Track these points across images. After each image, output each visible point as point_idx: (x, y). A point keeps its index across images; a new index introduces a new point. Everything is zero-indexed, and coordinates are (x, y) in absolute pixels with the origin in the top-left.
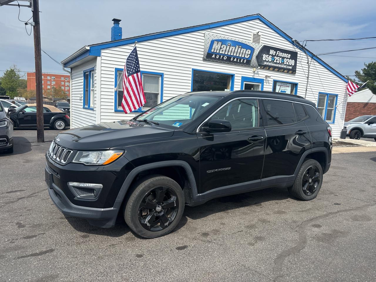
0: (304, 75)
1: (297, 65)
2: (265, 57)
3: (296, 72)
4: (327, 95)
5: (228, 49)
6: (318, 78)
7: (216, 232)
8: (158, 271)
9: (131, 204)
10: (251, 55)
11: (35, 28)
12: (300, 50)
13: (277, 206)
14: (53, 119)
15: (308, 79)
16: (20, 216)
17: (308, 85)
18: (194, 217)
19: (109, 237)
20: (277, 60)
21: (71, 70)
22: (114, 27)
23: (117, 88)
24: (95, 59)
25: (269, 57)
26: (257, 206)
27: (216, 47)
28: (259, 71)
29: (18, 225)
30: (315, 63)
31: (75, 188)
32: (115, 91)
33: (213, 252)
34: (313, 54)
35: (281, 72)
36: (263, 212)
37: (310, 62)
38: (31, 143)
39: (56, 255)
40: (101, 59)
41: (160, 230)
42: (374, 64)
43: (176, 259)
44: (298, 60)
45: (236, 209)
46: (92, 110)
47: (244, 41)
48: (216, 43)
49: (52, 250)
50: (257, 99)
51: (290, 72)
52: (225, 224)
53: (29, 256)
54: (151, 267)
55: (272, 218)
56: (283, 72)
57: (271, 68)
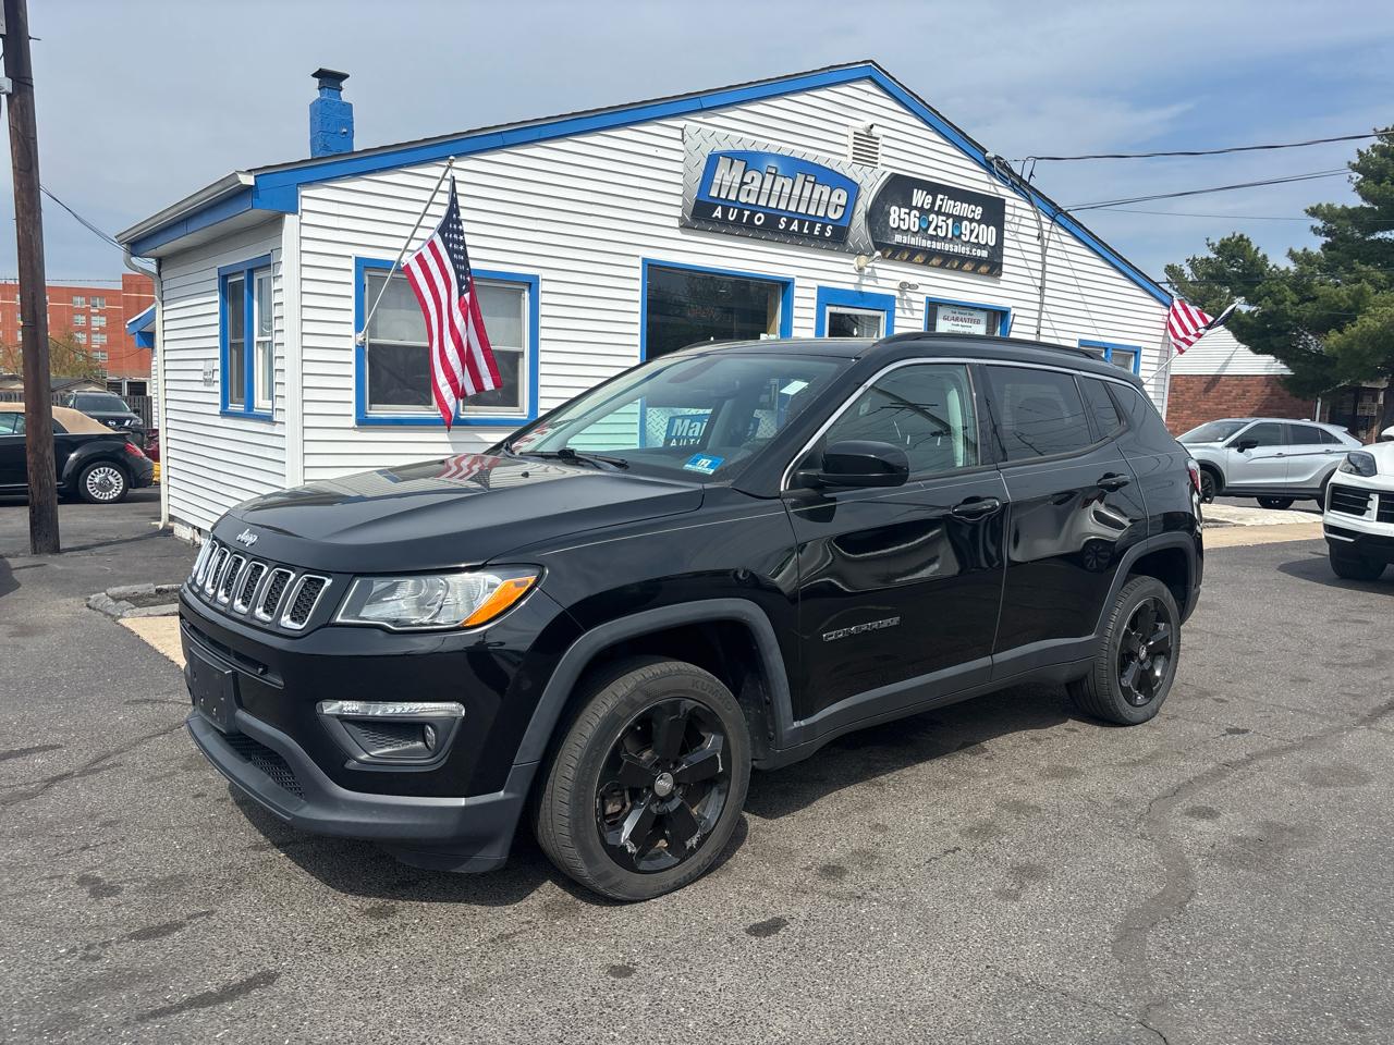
0: (1029, 281)
1: (1006, 243)
2: (896, 215)
3: (1001, 269)
4: (1106, 349)
5: (767, 185)
6: (1076, 290)
7: (867, 858)
8: (715, 1024)
9: (571, 774)
10: (849, 208)
11: (17, 100)
12: (1015, 191)
13: (1040, 750)
14: (77, 459)
15: (1042, 295)
16: (84, 848)
17: (1044, 316)
18: (769, 810)
19: (478, 908)
20: (937, 226)
21: (159, 266)
22: (320, 101)
23: (365, 335)
24: (274, 224)
25: (909, 214)
26: (973, 754)
27: (727, 177)
28: (876, 265)
29: (88, 889)
30: (1064, 239)
31: (349, 726)
32: (357, 346)
33: (887, 932)
34: (1054, 204)
35: (951, 268)
36: (1003, 775)
37: (1046, 235)
38: (9, 560)
39: (293, 994)
40: (301, 224)
41: (670, 868)
42: (1237, 242)
43: (762, 973)
44: (1006, 226)
45: (907, 771)
46: (267, 419)
47: (822, 159)
48: (724, 163)
49: (269, 978)
50: (965, 364)
51: (983, 269)
52: (886, 828)
53: (181, 1008)
54: (682, 1009)
55: (1040, 793)
56: (959, 269)
57: (918, 257)
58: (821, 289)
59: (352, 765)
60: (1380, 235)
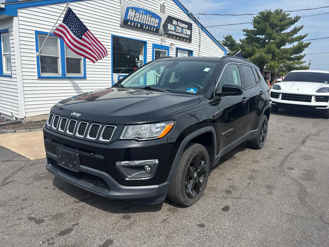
0: (197, 44)
1: (192, 34)
2: (169, 26)
3: (191, 41)
5: (141, 17)
6: (206, 46)
7: (233, 188)
10: (159, 24)
12: (194, 22)
13: (247, 156)
15: (199, 47)
16: (22, 209)
17: (200, 52)
20: (178, 30)
23: (39, 53)
25: (172, 26)
27: (131, 14)
28: (165, 39)
29: (33, 221)
30: (204, 34)
31: (124, 168)
32: (37, 56)
34: (202, 26)
35: (181, 40)
37: (200, 33)
40: (19, 20)
42: (230, 36)
44: (193, 30)
46: (9, 77)
47: (153, 11)
48: (130, 10)
49: (111, 242)
51: (188, 41)
55: (256, 167)
56: (183, 40)
57: (174, 37)
58: (153, 44)
59: (126, 179)
60: (258, 36)
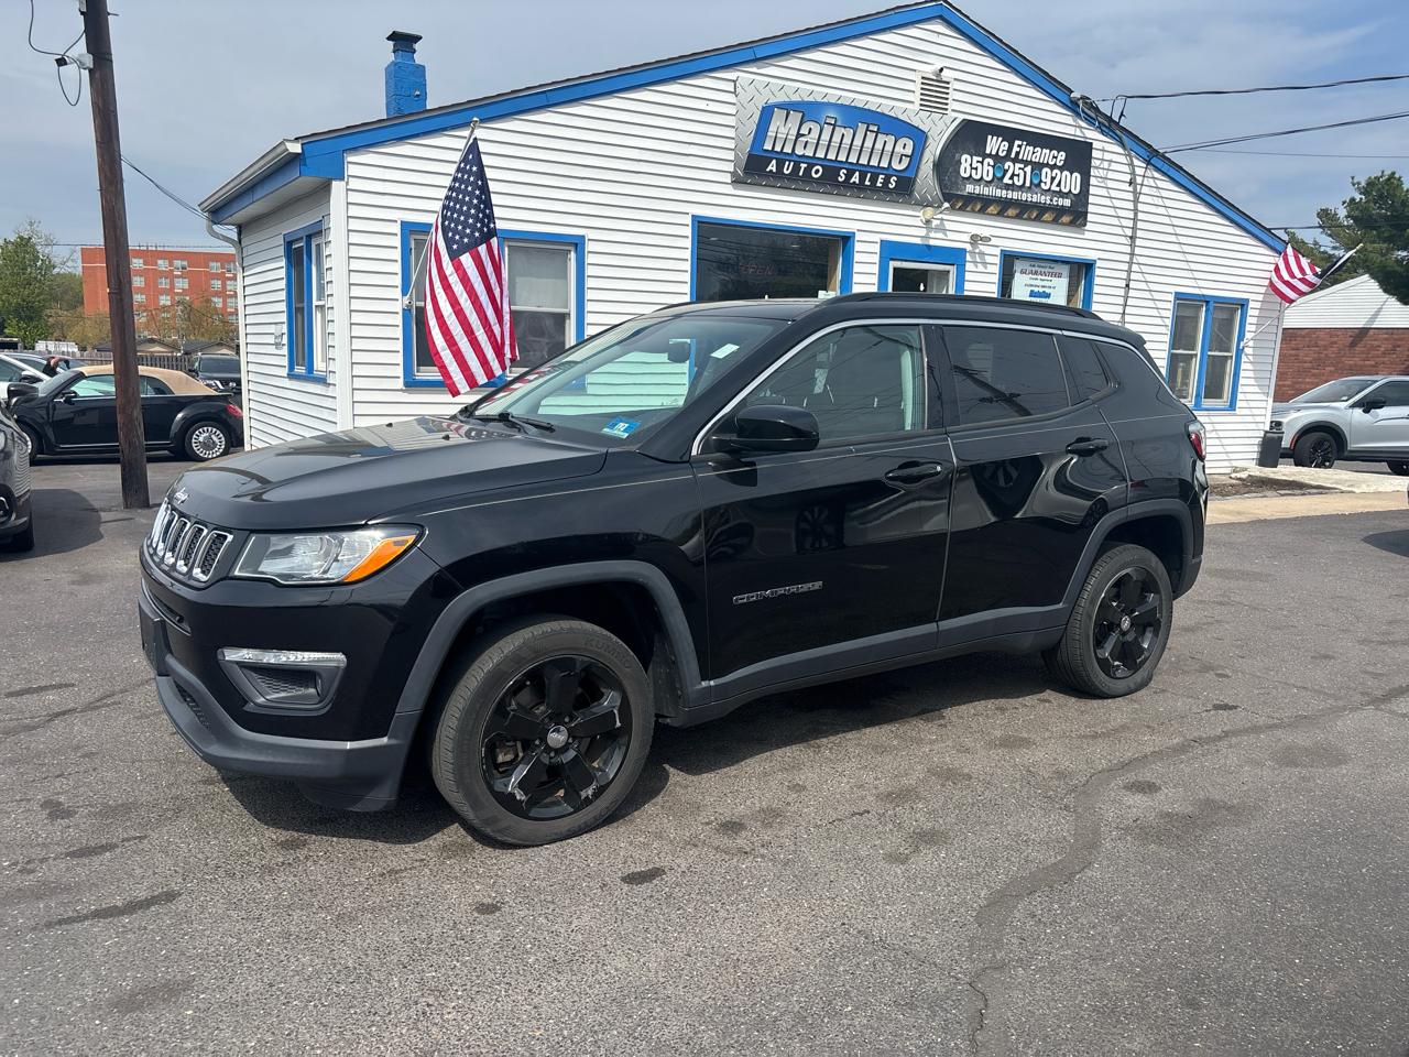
0: (1118, 230)
1: (1092, 190)
2: (967, 164)
3: (1086, 218)
4: (1207, 302)
5: (826, 137)
6: (1173, 239)
7: (770, 816)
8: (555, 961)
9: (454, 723)
10: (916, 157)
11: (97, 75)
12: (1102, 132)
13: (1000, 719)
14: (183, 418)
15: (1133, 246)
16: (58, 776)
17: (1135, 267)
18: (693, 766)
19: (380, 845)
20: (1013, 175)
21: (239, 234)
22: (394, 64)
23: (411, 298)
24: (324, 190)
25: (982, 163)
26: (927, 720)
27: (782, 130)
28: (945, 217)
29: (48, 811)
30: (1160, 184)
31: (245, 671)
32: (404, 309)
33: (758, 887)
34: (1150, 147)
35: (1029, 219)
36: (950, 743)
37: (1139, 180)
38: (102, 514)
39: (186, 912)
40: (347, 190)
41: (564, 816)
42: (1389, 179)
43: (619, 918)
44: (1093, 172)
45: (849, 735)
46: (322, 381)
47: (886, 107)
48: (779, 115)
49: (170, 897)
50: (918, 325)
51: (1066, 219)
52: (804, 788)
53: (86, 918)
54: (529, 946)
55: (979, 762)
56: (1038, 219)
57: (992, 208)
58: (884, 243)
59: (249, 707)
